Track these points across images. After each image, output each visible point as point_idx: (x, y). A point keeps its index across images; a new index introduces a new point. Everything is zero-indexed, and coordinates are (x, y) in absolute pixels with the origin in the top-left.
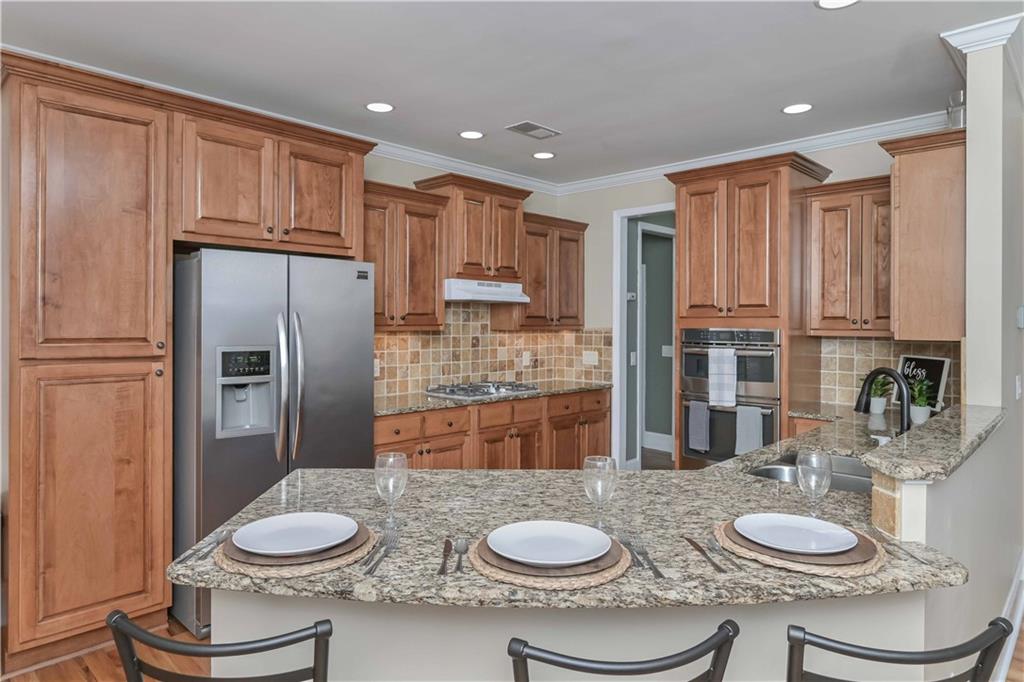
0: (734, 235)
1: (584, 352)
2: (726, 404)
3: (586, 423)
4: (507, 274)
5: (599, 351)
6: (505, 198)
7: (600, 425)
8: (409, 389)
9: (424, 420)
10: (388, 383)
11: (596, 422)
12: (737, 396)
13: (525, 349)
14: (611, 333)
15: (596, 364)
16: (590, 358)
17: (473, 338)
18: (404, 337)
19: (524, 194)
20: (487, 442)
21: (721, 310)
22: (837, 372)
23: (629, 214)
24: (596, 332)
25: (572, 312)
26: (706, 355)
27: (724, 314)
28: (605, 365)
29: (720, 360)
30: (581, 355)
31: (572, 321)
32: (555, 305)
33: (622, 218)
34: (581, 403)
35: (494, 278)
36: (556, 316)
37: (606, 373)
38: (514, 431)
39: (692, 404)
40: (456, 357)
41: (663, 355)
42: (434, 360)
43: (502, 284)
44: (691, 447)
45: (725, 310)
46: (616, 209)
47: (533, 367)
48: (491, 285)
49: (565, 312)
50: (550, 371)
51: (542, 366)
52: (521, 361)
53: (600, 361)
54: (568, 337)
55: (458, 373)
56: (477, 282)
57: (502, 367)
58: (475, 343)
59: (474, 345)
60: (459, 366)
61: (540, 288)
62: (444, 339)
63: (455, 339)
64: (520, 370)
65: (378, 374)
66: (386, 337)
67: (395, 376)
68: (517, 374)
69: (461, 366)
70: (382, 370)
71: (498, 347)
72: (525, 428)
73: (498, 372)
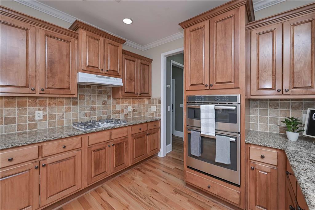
0: (213, 47)
1: (151, 106)
2: (210, 134)
3: (149, 134)
4: (113, 73)
5: (156, 106)
6: (112, 41)
7: (156, 134)
8: (64, 124)
10: (49, 122)
11: (154, 133)
12: (215, 130)
13: (129, 105)
14: (160, 99)
15: (156, 111)
16: (153, 108)
17: (103, 101)
18: (61, 100)
19: (122, 41)
20: (94, 151)
21: (206, 86)
22: (259, 116)
23: (167, 54)
24: (155, 99)
25: (146, 91)
26: (199, 109)
27: (208, 88)
28: (158, 111)
29: (207, 111)
30: (150, 107)
31: (146, 95)
32: (139, 89)
33: (165, 56)
34: (147, 127)
35: (106, 74)
36: (139, 93)
37: (158, 114)
38: (112, 143)
39: (192, 132)
40: (94, 109)
41: (180, 107)
42: (80, 110)
43: (111, 78)
44: (192, 154)
45: (209, 86)
46: (162, 53)
47: (132, 112)
48: (104, 78)
49: (143, 91)
50: (140, 113)
51: (136, 111)
52: (127, 110)
53: (157, 110)
54: (146, 101)
55: (95, 115)
56: (96, 75)
57: (118, 112)
58: (104, 103)
59: (104, 104)
60: (96, 113)
61: (132, 81)
62: (87, 101)
63: (94, 101)
64: (127, 113)
65: (41, 118)
66: (48, 100)
67: (55, 118)
68: (125, 115)
69: (97, 113)
70: (45, 116)
71: (116, 105)
72: (118, 141)
73: (116, 114)
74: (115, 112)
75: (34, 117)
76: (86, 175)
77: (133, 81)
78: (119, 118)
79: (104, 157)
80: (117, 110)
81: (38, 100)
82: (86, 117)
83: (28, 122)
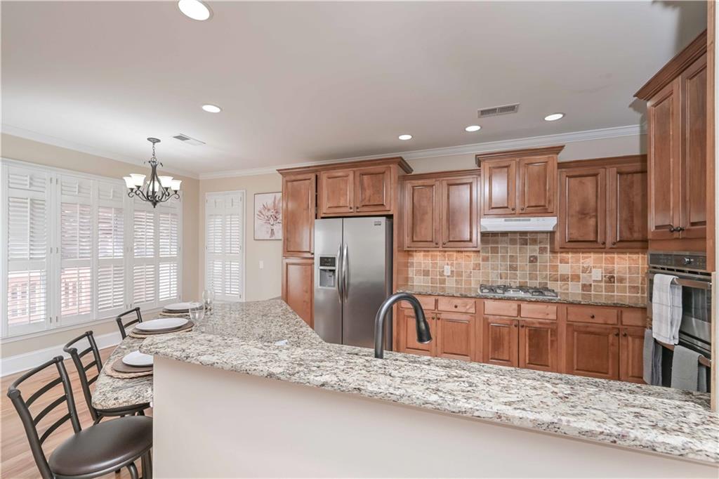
4: (543, 211)
6: (528, 157)
9: (436, 301)
10: (456, 280)
13: (595, 267)
17: (531, 257)
18: (468, 254)
19: (558, 149)
25: (639, 236)
31: (637, 244)
32: (610, 231)
40: (513, 268)
42: (493, 269)
43: (532, 219)
47: (607, 282)
48: (519, 220)
52: (591, 276)
55: (515, 279)
56: (503, 219)
57: (564, 279)
58: (533, 260)
59: (531, 262)
60: (516, 275)
61: (587, 218)
62: (502, 256)
63: (513, 256)
64: (588, 283)
65: (449, 274)
66: (455, 254)
67: (462, 276)
68: (584, 286)
69: (518, 275)
70: (452, 272)
71: (559, 264)
72: (533, 323)
73: (559, 282)
74: (556, 276)
75: (443, 271)
76: (482, 351)
77: (590, 218)
78: (568, 289)
79: (507, 338)
80: (561, 275)
81: (446, 254)
82: (501, 278)
83: (438, 277)
